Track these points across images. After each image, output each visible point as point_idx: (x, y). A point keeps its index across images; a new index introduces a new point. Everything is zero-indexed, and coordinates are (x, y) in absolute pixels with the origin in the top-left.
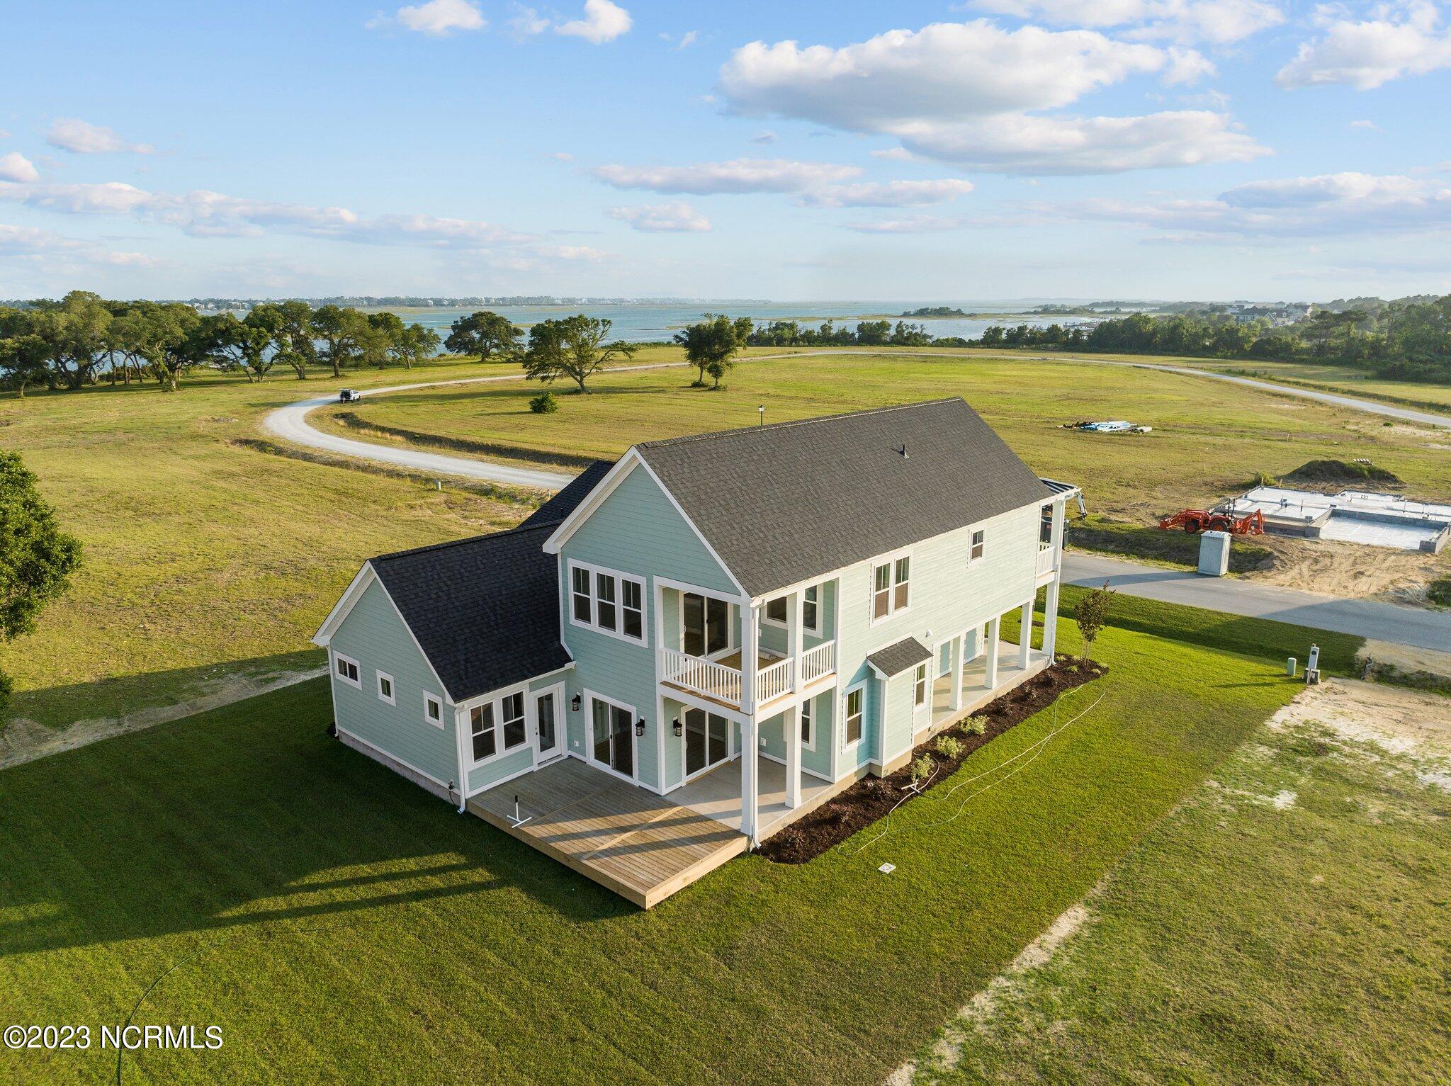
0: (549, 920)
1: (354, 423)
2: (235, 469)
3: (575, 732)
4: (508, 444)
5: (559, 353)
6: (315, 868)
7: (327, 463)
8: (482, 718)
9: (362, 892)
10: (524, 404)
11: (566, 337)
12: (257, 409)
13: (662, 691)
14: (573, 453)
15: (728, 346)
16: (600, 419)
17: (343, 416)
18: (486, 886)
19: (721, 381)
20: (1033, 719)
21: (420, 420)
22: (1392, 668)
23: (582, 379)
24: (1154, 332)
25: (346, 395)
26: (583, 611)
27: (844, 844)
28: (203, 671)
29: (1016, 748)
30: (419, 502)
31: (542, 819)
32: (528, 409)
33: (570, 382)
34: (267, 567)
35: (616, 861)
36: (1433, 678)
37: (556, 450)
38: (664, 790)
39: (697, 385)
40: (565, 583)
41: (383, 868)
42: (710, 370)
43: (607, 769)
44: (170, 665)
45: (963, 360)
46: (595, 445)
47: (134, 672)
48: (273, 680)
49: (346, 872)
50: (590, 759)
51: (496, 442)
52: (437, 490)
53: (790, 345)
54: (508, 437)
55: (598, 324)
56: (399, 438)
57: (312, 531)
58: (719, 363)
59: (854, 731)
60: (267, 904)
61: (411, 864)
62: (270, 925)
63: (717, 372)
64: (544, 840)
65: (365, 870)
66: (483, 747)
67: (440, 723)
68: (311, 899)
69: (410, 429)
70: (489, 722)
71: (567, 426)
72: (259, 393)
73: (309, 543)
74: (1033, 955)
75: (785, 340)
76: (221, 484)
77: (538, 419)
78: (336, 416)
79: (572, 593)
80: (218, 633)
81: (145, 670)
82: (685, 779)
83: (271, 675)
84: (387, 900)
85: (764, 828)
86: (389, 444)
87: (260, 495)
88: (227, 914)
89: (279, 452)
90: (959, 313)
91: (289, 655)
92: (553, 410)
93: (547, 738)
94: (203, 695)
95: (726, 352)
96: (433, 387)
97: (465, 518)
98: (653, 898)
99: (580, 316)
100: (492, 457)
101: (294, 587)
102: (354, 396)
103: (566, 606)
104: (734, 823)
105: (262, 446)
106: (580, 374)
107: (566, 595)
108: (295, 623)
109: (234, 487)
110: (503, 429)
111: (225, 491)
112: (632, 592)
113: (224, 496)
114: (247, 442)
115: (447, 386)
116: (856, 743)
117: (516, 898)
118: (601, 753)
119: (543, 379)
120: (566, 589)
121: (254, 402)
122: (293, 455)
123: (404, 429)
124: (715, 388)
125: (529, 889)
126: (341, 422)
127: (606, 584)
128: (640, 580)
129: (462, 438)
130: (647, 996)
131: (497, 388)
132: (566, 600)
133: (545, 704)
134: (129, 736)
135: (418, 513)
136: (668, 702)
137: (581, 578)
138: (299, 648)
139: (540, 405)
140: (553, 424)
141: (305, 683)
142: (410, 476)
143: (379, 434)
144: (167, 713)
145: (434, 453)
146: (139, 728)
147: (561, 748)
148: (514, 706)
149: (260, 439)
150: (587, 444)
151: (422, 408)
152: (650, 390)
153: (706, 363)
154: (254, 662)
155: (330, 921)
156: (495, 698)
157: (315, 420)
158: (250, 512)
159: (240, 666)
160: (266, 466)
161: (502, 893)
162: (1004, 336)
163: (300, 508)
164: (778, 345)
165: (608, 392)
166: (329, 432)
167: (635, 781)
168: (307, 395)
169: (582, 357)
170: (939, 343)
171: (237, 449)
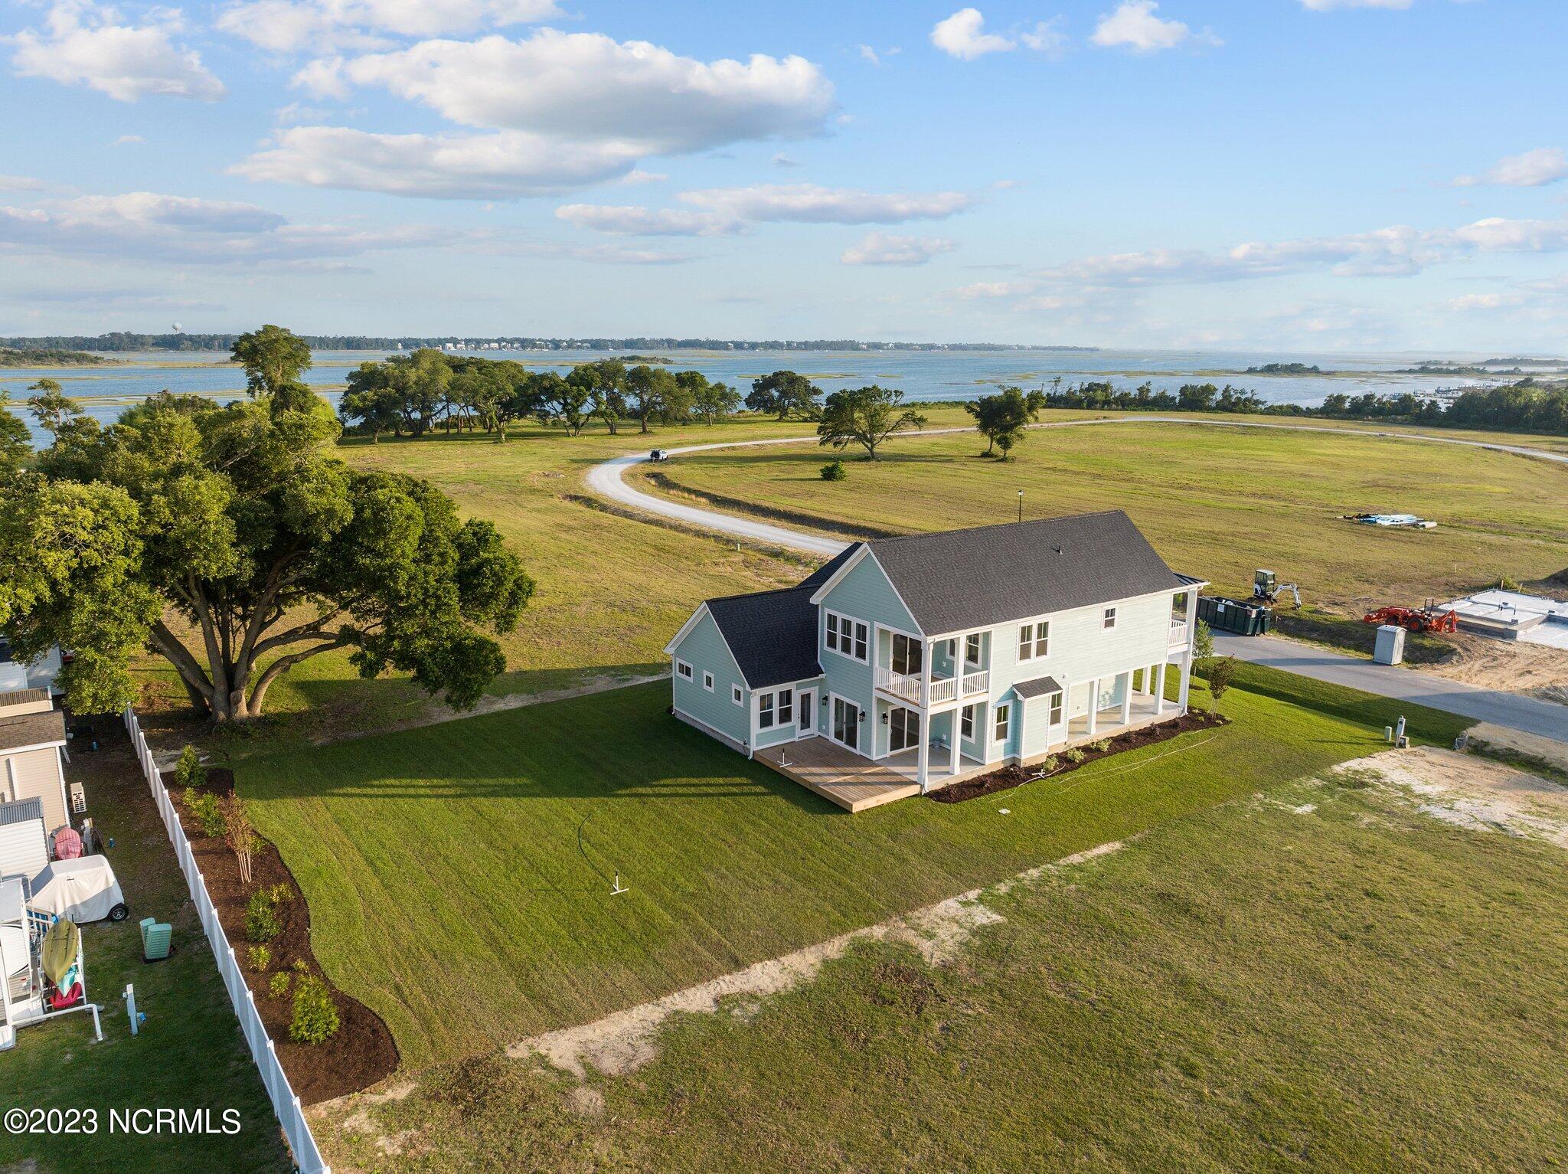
0: (797, 812)
1: (664, 484)
2: (572, 523)
3: (823, 720)
4: (798, 511)
5: (853, 421)
6: (667, 777)
7: (646, 522)
8: (766, 701)
9: (693, 790)
10: (815, 470)
11: (859, 405)
12: (579, 465)
13: (876, 694)
14: (854, 522)
15: (1019, 418)
16: (884, 489)
17: (654, 476)
18: (763, 794)
19: (1010, 453)
20: (1150, 746)
21: (722, 482)
22: (1487, 744)
23: (873, 446)
25: (656, 454)
26: (832, 643)
27: (982, 798)
28: (581, 671)
29: (1125, 761)
30: (722, 560)
31: (797, 764)
32: (819, 475)
33: (859, 448)
34: (611, 605)
35: (839, 788)
36: (1517, 754)
37: (839, 519)
38: (875, 758)
39: (986, 455)
40: (823, 623)
41: (704, 781)
42: (999, 442)
43: (841, 744)
44: (558, 666)
45: (1289, 432)
46: (874, 515)
47: (536, 668)
48: (627, 680)
49: (684, 780)
50: (832, 738)
51: (789, 509)
52: (736, 551)
53: (1102, 408)
54: (797, 504)
55: (890, 395)
56: (703, 500)
57: (639, 579)
58: (1008, 435)
59: (1001, 733)
60: (641, 790)
61: (721, 781)
62: (645, 799)
63: (1006, 444)
64: (798, 776)
65: (695, 781)
66: (766, 720)
67: (741, 704)
68: (665, 790)
69: (713, 492)
70: (770, 706)
71: (853, 495)
72: (577, 448)
73: (639, 588)
74: (1076, 858)
75: (1097, 402)
76: (563, 535)
77: (827, 487)
78: (648, 475)
79: (826, 630)
80: (586, 647)
81: (543, 667)
82: (889, 753)
83: (625, 677)
84: (707, 795)
85: (933, 784)
86: (695, 506)
87: (597, 547)
88: (619, 792)
89: (604, 508)
90: (1315, 371)
91: (636, 665)
92: (841, 478)
93: (805, 722)
94: (584, 685)
95: (1017, 424)
96: (733, 448)
97: (758, 575)
98: (857, 807)
99: (874, 387)
100: (784, 523)
101: (634, 621)
102: (662, 456)
103: (822, 638)
104: (914, 778)
105: (589, 502)
106: (871, 441)
107: (823, 631)
108: (638, 645)
109: (575, 539)
110: (794, 495)
111: (569, 542)
112: (862, 631)
113: (569, 546)
114: (575, 498)
115: (746, 446)
116: (1002, 742)
117: (781, 802)
118: (839, 735)
119: (836, 444)
120: (823, 627)
121: (574, 458)
122: (615, 512)
123: (708, 491)
124: (1004, 460)
125: (787, 798)
126: (653, 482)
127: (847, 624)
128: (867, 624)
129: (758, 503)
130: (846, 847)
131: (792, 452)
132: (822, 634)
133: (806, 699)
134: (543, 705)
135: (721, 569)
136: (880, 701)
137: (832, 620)
138: (642, 662)
139: (829, 475)
140: (840, 492)
141: (648, 683)
142: (714, 536)
143: (686, 495)
144: (563, 694)
145: (733, 516)
146: (549, 700)
147: (813, 730)
148: (786, 697)
149: (587, 495)
150: (868, 514)
151: (725, 470)
152: (939, 458)
153: (996, 434)
154: (613, 668)
155: (677, 801)
156: (775, 690)
157: (629, 477)
158: (591, 561)
159: (604, 670)
160: (596, 521)
161: (772, 798)
162: (1347, 405)
163: (629, 559)
164: (1089, 407)
165: (897, 460)
166: (643, 491)
167: (858, 751)
168: (619, 452)
169: (874, 426)
170: (1272, 411)
171: (567, 504)
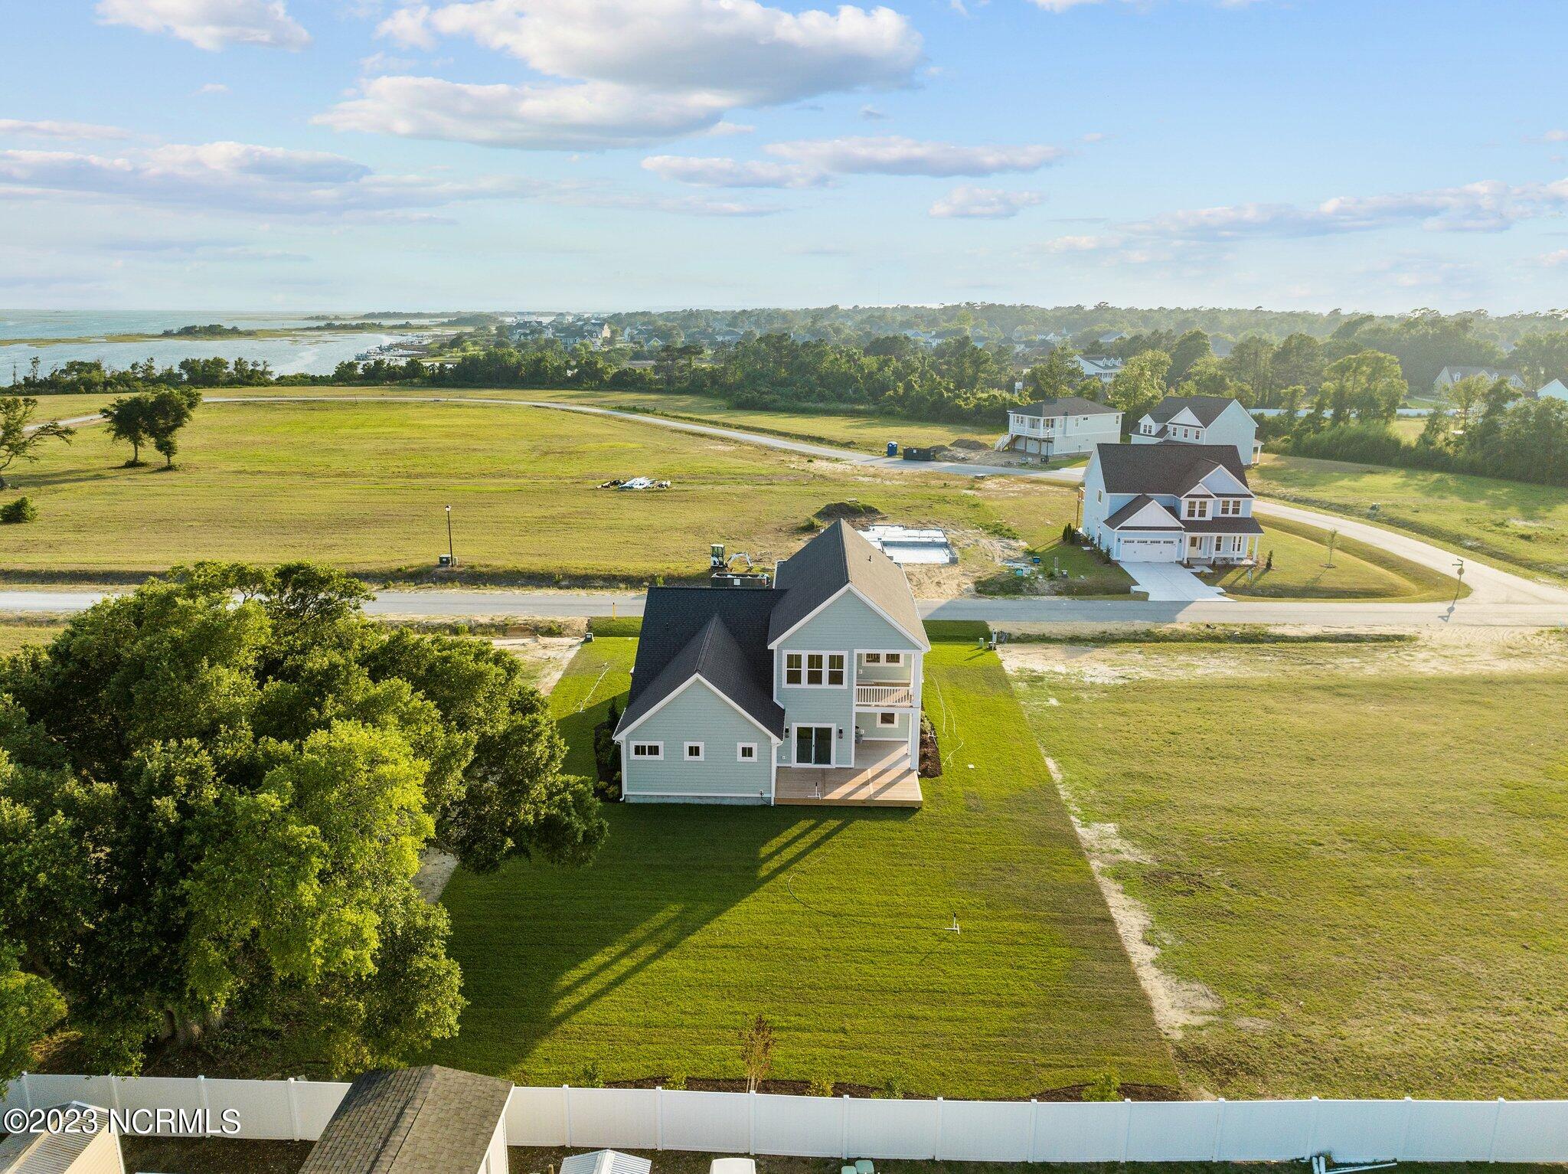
0: (893, 824)
3: (783, 751)
9: (799, 846)
13: (856, 710)
15: (180, 420)
24: (519, 365)
26: (794, 677)
27: (944, 762)
31: (822, 793)
38: (853, 765)
39: (133, 464)
40: (780, 664)
42: (153, 447)
43: (809, 765)
50: (794, 764)
58: (167, 438)
60: (772, 865)
62: (795, 869)
63: (166, 449)
67: (752, 759)
68: (785, 856)
79: (785, 669)
84: (818, 844)
85: (913, 765)
88: (763, 874)
90: (235, 332)
92: (32, 519)
95: (175, 426)
98: (918, 800)
103: (779, 678)
104: (905, 767)
107: (780, 671)
112: (836, 661)
120: (779, 667)
124: (169, 468)
125: (866, 819)
127: (816, 659)
132: (780, 675)
137: (795, 661)
139: (16, 513)
153: (144, 438)
155: (813, 858)
161: (858, 824)
167: (833, 765)
